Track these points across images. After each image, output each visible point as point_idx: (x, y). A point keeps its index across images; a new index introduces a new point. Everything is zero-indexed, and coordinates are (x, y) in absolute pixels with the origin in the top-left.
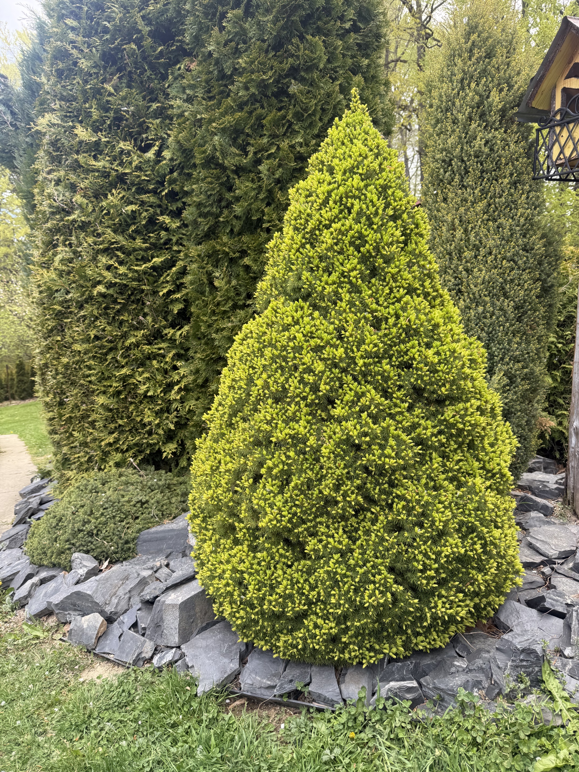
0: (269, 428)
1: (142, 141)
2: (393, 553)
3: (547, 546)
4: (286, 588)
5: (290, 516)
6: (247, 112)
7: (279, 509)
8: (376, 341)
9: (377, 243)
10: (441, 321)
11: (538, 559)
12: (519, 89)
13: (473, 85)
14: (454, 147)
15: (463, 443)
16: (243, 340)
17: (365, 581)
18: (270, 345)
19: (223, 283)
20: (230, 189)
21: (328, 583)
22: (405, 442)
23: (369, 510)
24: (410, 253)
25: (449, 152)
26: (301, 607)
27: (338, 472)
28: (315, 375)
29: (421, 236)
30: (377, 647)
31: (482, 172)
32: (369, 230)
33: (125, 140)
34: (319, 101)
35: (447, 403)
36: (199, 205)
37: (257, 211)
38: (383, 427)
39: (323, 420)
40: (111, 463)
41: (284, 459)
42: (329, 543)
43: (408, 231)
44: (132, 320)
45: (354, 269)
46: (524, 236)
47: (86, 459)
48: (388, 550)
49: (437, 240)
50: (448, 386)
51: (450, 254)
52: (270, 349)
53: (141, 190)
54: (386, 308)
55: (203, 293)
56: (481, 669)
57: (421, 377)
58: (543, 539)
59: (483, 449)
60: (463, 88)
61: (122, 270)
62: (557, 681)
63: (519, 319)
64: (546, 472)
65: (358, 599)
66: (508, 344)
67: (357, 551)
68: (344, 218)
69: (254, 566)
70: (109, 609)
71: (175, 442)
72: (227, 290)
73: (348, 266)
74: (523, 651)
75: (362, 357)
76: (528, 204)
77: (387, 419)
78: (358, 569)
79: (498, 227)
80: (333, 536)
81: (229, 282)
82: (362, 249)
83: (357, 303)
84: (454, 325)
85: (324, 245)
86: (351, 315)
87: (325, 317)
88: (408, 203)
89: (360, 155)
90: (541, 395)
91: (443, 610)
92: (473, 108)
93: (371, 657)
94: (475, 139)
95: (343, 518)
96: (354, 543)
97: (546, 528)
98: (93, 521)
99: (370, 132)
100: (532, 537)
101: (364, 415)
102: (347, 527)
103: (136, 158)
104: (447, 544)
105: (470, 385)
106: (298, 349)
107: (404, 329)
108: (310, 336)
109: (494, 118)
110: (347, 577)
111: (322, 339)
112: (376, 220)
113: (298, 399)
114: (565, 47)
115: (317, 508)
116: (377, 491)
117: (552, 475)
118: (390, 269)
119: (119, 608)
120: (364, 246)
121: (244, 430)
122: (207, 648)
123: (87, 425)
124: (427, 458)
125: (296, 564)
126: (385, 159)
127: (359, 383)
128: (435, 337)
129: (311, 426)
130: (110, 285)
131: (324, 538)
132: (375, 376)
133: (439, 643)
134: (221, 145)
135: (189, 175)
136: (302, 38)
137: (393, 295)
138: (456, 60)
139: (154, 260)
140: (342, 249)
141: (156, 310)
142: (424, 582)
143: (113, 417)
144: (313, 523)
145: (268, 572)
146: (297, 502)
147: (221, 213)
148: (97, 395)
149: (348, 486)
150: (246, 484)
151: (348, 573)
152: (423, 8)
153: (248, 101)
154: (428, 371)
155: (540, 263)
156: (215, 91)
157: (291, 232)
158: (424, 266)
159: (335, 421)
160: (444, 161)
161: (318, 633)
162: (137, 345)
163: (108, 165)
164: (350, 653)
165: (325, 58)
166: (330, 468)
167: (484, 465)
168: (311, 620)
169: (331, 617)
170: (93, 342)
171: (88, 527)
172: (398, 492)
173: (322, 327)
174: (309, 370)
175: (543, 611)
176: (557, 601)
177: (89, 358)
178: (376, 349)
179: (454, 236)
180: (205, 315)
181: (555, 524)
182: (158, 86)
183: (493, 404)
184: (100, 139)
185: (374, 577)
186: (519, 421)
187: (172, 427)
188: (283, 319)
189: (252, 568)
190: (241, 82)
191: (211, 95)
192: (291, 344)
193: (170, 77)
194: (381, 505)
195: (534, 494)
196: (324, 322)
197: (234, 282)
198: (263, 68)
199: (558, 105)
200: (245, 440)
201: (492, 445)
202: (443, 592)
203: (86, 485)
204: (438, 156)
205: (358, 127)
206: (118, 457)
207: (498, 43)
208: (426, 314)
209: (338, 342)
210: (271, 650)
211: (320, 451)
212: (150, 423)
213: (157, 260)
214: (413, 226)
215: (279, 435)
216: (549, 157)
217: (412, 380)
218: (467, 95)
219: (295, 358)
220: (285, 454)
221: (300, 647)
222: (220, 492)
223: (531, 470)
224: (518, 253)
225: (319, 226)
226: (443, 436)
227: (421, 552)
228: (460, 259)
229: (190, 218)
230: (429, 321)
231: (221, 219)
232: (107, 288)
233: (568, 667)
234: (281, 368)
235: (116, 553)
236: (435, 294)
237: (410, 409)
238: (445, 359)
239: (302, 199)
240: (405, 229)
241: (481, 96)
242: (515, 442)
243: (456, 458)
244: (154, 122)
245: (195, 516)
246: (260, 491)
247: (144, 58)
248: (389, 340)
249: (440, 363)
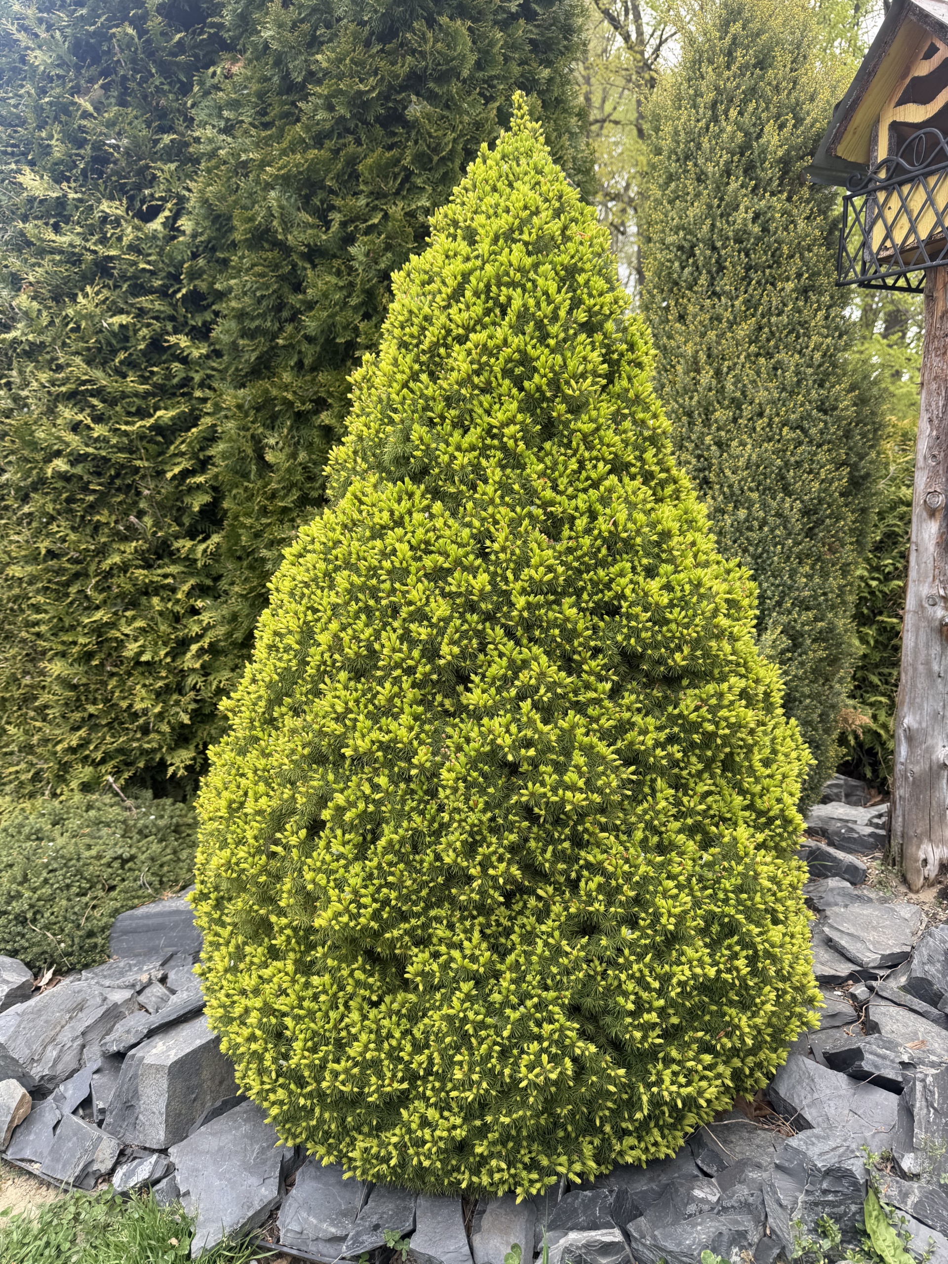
0: (339, 729)
1: (143, 202)
2: (578, 979)
3: (859, 945)
4: (366, 1048)
5: (375, 906)
6: (331, 150)
7: (355, 892)
8: (552, 561)
9: (556, 374)
10: (675, 526)
11: (844, 969)
12: (812, 126)
13: (733, 113)
14: (699, 222)
15: (713, 759)
16: (301, 556)
17: (523, 1034)
18: (348, 565)
19: (282, 456)
20: (298, 288)
21: (448, 1040)
22: (604, 758)
23: (532, 892)
24: (619, 396)
25: (690, 232)
26: (395, 1085)
27: (473, 818)
28: (432, 626)
29: (640, 365)
30: (545, 1162)
31: (748, 268)
32: (541, 349)
33: (112, 198)
34: (459, 136)
35: (685, 682)
36: (241, 315)
37: (345, 328)
38: (561, 729)
39: (446, 713)
40: (74, 784)
41: (368, 791)
42: (452, 959)
43: (615, 356)
44: (116, 522)
45: (511, 421)
46: (821, 386)
47: (30, 775)
48: (568, 973)
49: (667, 389)
50: (686, 650)
51: (689, 414)
52: (346, 573)
53: (138, 289)
54: (570, 498)
55: (246, 476)
56: (746, 1207)
57: (635, 632)
58: (852, 930)
59: (751, 770)
60: (715, 119)
61: (99, 430)
62: (894, 1231)
63: (810, 533)
64: (849, 803)
65: (507, 1071)
66: (791, 577)
67: (508, 975)
68: (494, 324)
69: (306, 1004)
70: (37, 1071)
71: (192, 747)
72: (288, 470)
73: (499, 415)
74: (829, 1172)
75: (523, 592)
76: (828, 327)
77: (571, 713)
78: (508, 1011)
79: (775, 369)
80: (460, 946)
81: (294, 456)
82: (526, 384)
83: (516, 487)
84: (697, 534)
85: (455, 374)
86: (503, 510)
87: (454, 515)
88: (616, 302)
89: (526, 207)
90: (846, 670)
91: (674, 1088)
92: (733, 155)
93: (532, 1182)
94: (736, 208)
95: (483, 909)
96: (503, 956)
97: (856, 908)
98: (27, 894)
99: (546, 170)
100: (831, 926)
101: (526, 705)
102: (489, 926)
103: (130, 229)
104: (683, 959)
105: (728, 648)
106: (400, 574)
107: (605, 540)
108: (426, 548)
109: (770, 172)
110: (486, 1027)
111: (446, 555)
112: (553, 329)
113: (397, 673)
114: (896, 48)
115: (431, 889)
116: (548, 855)
117: (861, 809)
118: (579, 424)
119: (60, 1067)
120: (530, 379)
121: (293, 731)
122: (220, 1154)
123: (32, 714)
124: (647, 790)
125: (388, 999)
126: (574, 220)
127: (518, 643)
128: (664, 556)
129: (421, 727)
130: (77, 459)
131: (443, 949)
132: (548, 629)
133: (664, 1150)
134: (281, 207)
135: (225, 262)
136: (431, 22)
137: (584, 474)
138: (703, 70)
139: (159, 413)
140: (489, 383)
141: (161, 506)
142: (638, 1035)
143: (78, 699)
144: (423, 919)
145: (333, 1015)
146: (390, 879)
147: (281, 329)
148: (50, 660)
149: (492, 846)
150: (294, 840)
151: (489, 1020)
152: (646, 36)
153: (332, 131)
154: (649, 620)
155: (848, 435)
156: (274, 112)
157: (393, 350)
158: (643, 421)
159: (469, 716)
160: (680, 248)
161: (428, 1137)
162: (124, 568)
163: (78, 241)
164: (491, 1174)
165: (472, 58)
166: (458, 810)
167: (752, 801)
168: (415, 1110)
169: (454, 1105)
170: (45, 561)
171: (16, 907)
172: (590, 858)
173: (447, 533)
174: (420, 616)
175: (859, 1077)
176: (884, 1057)
177: (38, 592)
178: (550, 576)
179: (697, 383)
180: (248, 515)
181: (870, 900)
182: (175, 105)
183: (768, 686)
184: (65, 196)
185: (539, 1025)
186: (808, 715)
187: (186, 719)
188: (371, 515)
189: (301, 1007)
190: (320, 96)
191: (267, 119)
192: (387, 564)
193: (196, 89)
194: (556, 882)
195: (831, 844)
196: (451, 521)
197: (302, 456)
198: (360, 71)
199: (882, 152)
200: (293, 752)
201: (766, 763)
202: (674, 1054)
203: (21, 826)
204: (670, 240)
205: (523, 161)
206: (85, 773)
207: (777, 44)
208: (648, 513)
209: (479, 561)
210: (340, 1163)
211: (436, 775)
212: (145, 712)
213: (165, 415)
214: (625, 346)
215: (359, 742)
216: (865, 244)
217: (619, 638)
218: (722, 131)
219: (393, 591)
220: (370, 780)
221: (393, 1162)
222: (242, 854)
223: (825, 800)
224: (809, 415)
225: (445, 338)
226: (676, 747)
227: (631, 977)
228: (707, 423)
229: (225, 338)
230: (653, 525)
231: (280, 342)
232: (72, 464)
233: (912, 1199)
234: (368, 610)
235: (70, 954)
236: (663, 475)
237: (615, 693)
238: (682, 598)
239: (415, 289)
240: (610, 352)
241: (747, 134)
242: (807, 754)
243: (702, 788)
244: (166, 168)
245: (204, 896)
246: (320, 854)
247: (151, 54)
248: (577, 559)
249: (671, 605)
